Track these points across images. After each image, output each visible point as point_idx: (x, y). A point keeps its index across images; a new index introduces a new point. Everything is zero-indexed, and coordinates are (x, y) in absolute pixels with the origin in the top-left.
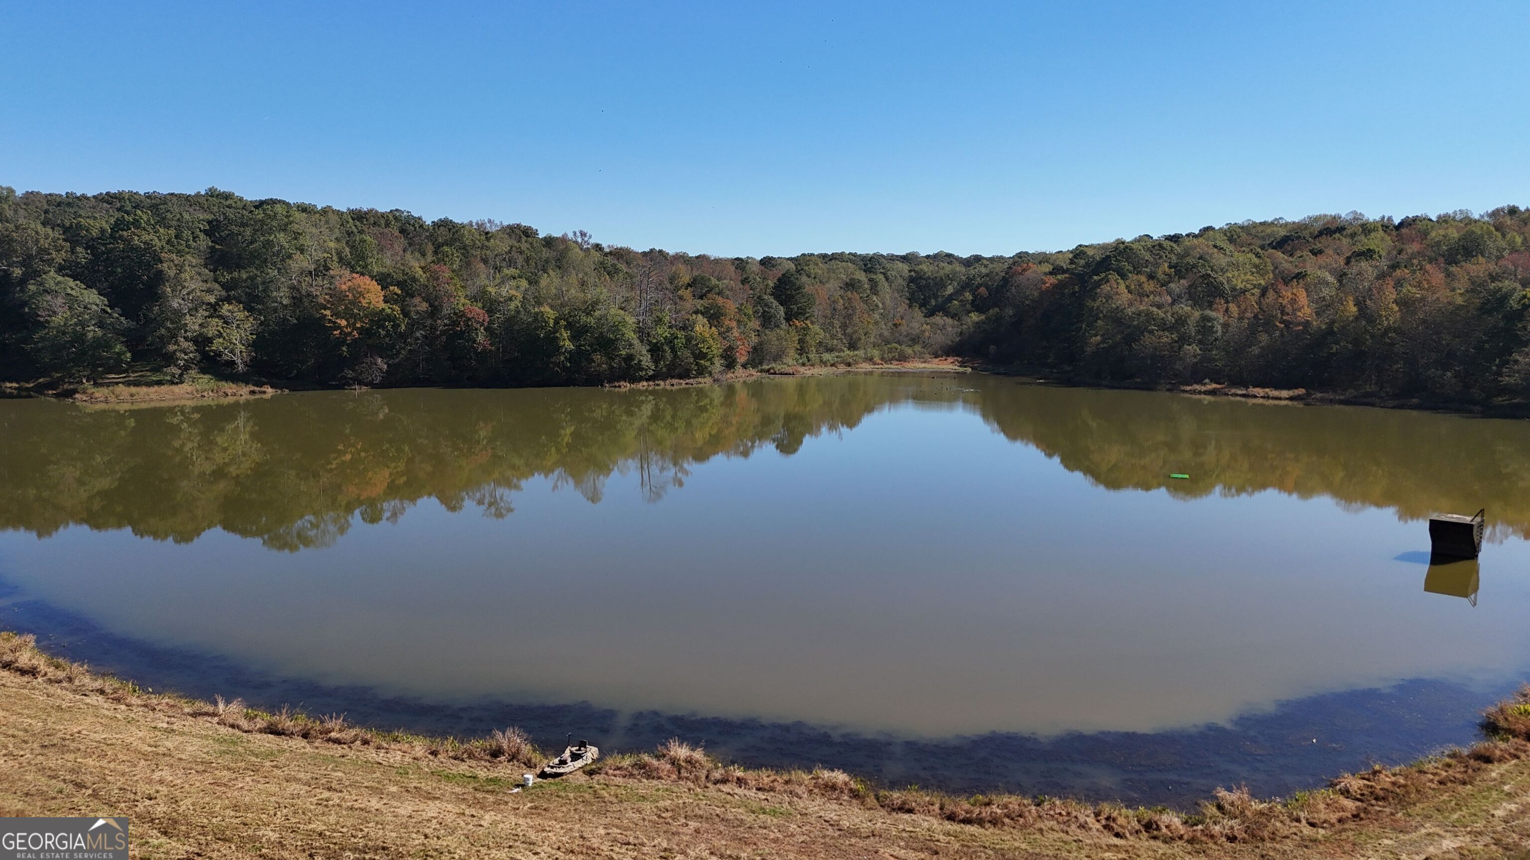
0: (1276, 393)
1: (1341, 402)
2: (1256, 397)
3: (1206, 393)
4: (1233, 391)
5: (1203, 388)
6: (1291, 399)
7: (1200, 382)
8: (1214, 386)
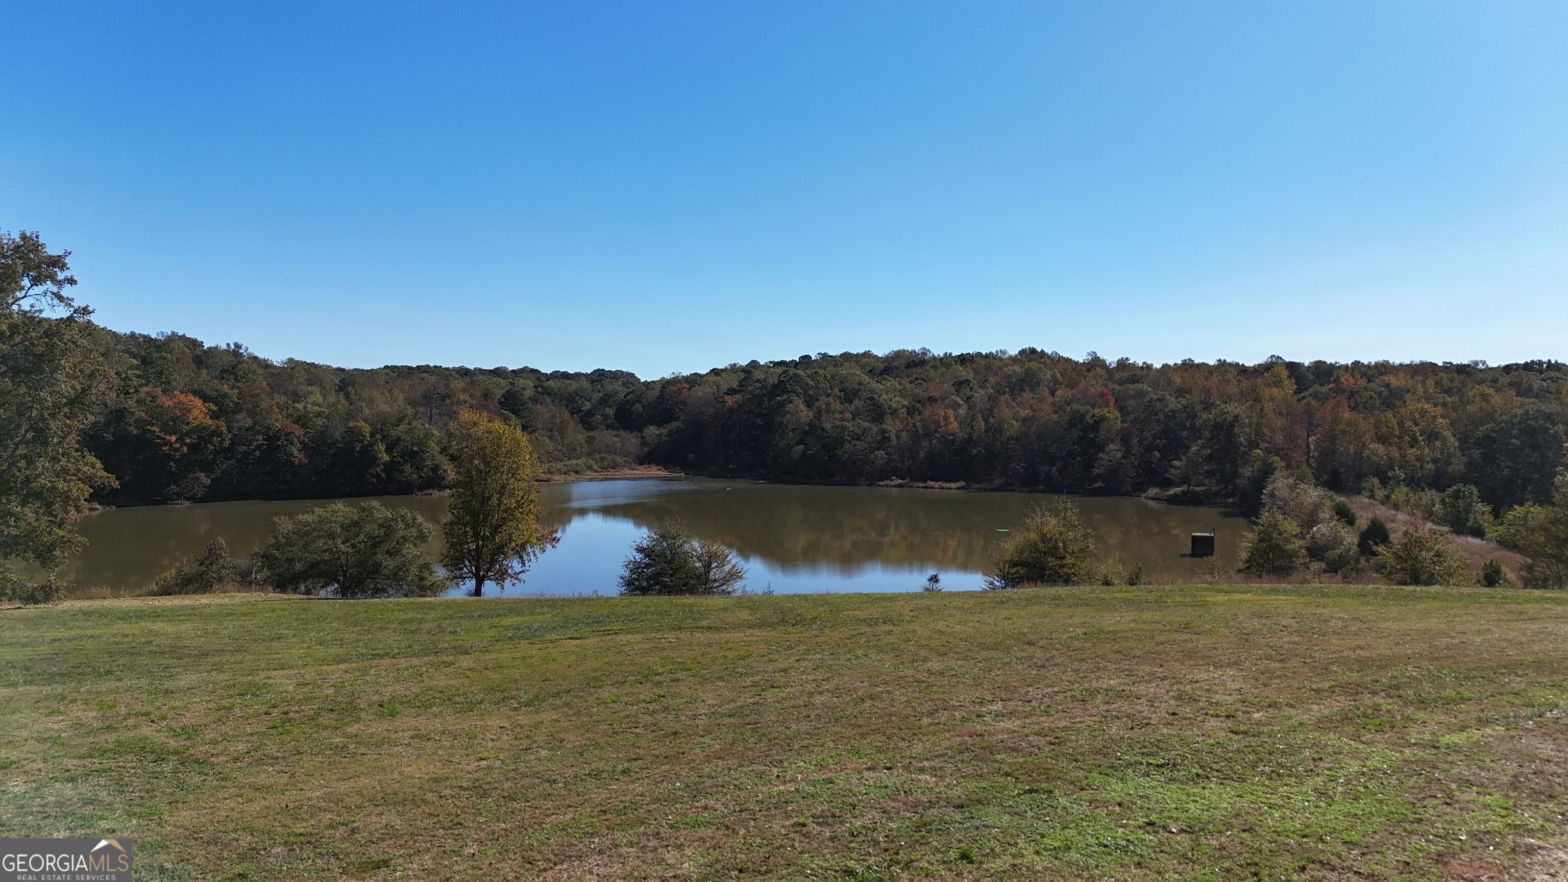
0: (948, 485)
1: (993, 490)
2: (933, 488)
3: (895, 486)
4: (916, 484)
5: (893, 483)
6: (958, 489)
7: (889, 478)
8: (900, 481)
